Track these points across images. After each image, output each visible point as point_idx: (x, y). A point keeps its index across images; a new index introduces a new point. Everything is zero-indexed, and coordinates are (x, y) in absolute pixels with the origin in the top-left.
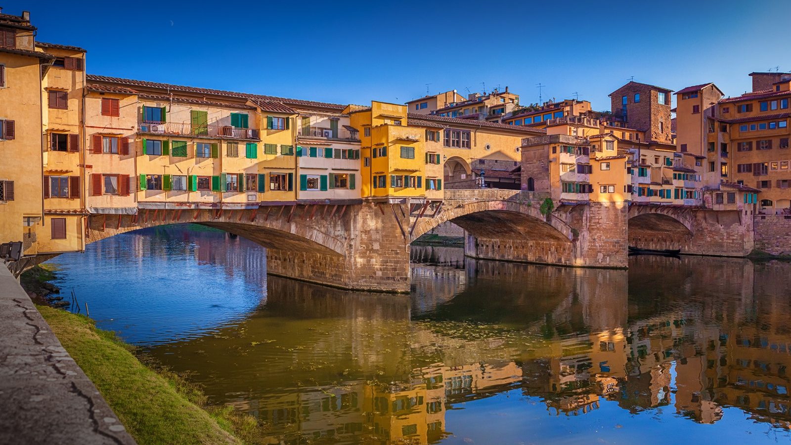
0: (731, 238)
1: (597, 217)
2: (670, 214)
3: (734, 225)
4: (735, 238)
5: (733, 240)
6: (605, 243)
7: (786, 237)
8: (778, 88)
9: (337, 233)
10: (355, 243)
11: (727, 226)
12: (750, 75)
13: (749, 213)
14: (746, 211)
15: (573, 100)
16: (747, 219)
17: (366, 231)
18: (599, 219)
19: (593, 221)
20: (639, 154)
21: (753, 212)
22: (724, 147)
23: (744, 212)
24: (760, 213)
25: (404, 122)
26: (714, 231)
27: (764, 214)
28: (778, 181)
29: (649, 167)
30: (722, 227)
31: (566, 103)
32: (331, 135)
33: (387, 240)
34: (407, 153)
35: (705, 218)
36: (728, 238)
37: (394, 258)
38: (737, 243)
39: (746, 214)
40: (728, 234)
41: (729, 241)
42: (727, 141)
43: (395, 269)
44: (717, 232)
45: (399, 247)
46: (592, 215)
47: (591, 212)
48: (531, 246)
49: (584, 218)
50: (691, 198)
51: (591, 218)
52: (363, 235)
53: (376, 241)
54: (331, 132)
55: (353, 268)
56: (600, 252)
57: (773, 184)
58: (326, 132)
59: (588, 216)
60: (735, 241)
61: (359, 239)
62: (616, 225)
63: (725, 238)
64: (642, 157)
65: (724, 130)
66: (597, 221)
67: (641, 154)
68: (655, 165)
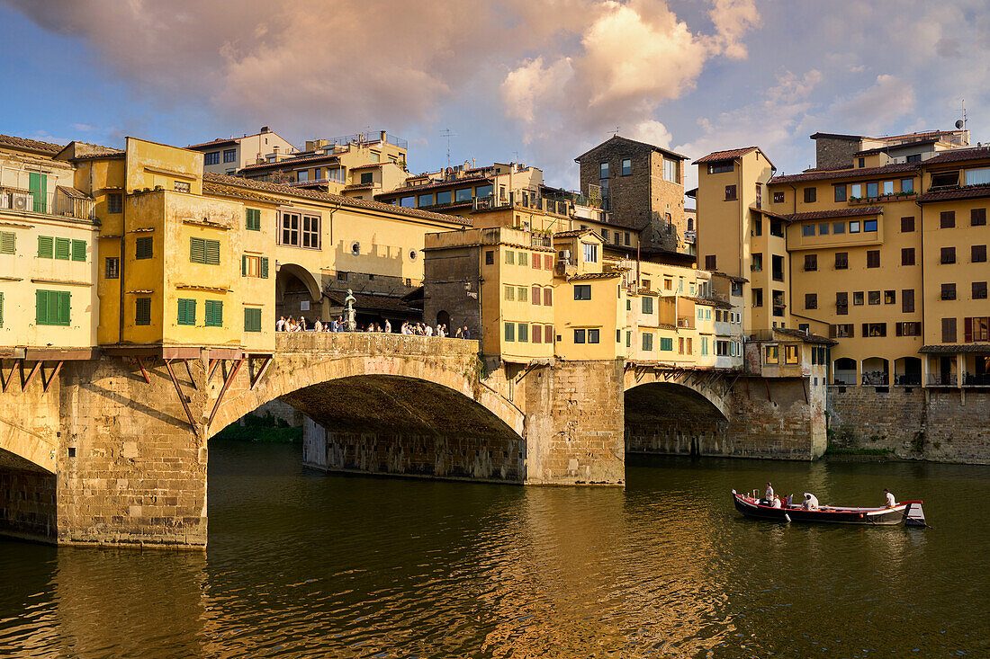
0: (792, 426)
1: (567, 390)
2: (689, 385)
3: (796, 403)
4: (798, 427)
5: (795, 430)
6: (581, 439)
7: (878, 424)
8: (862, 163)
9: (40, 423)
10: (82, 445)
11: (785, 406)
12: (812, 137)
13: (820, 381)
14: (816, 379)
15: (512, 165)
16: (818, 393)
17: (107, 419)
18: (571, 393)
19: (560, 397)
20: (638, 272)
21: (826, 381)
22: (777, 261)
23: (812, 381)
24: (837, 382)
25: (197, 186)
26: (764, 415)
27: (843, 383)
28: (865, 326)
29: (656, 295)
30: (775, 408)
31: (498, 170)
32: (30, 207)
33: (155, 438)
34: (205, 252)
35: (748, 392)
36: (787, 428)
37: (171, 476)
38: (802, 437)
39: (816, 384)
40: (788, 421)
41: (788, 433)
42: (782, 253)
43: (173, 501)
44: (769, 418)
45: (182, 453)
46: (558, 386)
47: (557, 380)
48: (441, 447)
49: (543, 391)
50: (725, 354)
51: (556, 392)
52: (100, 428)
53: (130, 439)
54: (30, 199)
55: (76, 499)
56: (574, 457)
57: (858, 330)
58: (21, 199)
59: (552, 387)
60: (799, 433)
61: (89, 435)
62: (603, 405)
63: (782, 427)
64: (643, 277)
65: (776, 230)
66: (568, 397)
67: (640, 271)
68: (666, 293)
